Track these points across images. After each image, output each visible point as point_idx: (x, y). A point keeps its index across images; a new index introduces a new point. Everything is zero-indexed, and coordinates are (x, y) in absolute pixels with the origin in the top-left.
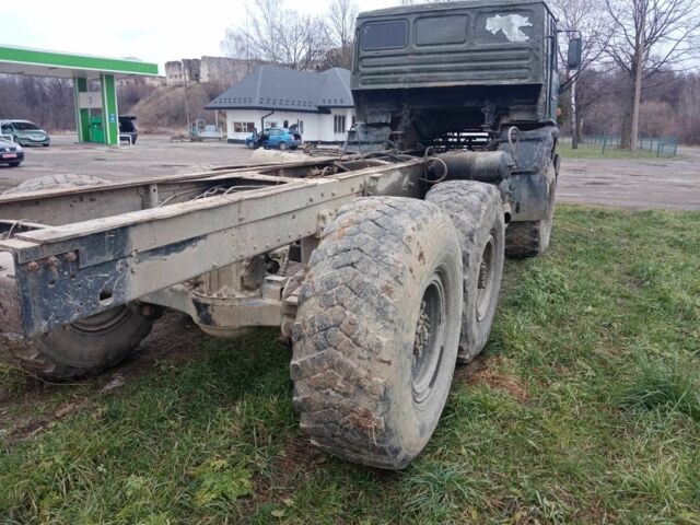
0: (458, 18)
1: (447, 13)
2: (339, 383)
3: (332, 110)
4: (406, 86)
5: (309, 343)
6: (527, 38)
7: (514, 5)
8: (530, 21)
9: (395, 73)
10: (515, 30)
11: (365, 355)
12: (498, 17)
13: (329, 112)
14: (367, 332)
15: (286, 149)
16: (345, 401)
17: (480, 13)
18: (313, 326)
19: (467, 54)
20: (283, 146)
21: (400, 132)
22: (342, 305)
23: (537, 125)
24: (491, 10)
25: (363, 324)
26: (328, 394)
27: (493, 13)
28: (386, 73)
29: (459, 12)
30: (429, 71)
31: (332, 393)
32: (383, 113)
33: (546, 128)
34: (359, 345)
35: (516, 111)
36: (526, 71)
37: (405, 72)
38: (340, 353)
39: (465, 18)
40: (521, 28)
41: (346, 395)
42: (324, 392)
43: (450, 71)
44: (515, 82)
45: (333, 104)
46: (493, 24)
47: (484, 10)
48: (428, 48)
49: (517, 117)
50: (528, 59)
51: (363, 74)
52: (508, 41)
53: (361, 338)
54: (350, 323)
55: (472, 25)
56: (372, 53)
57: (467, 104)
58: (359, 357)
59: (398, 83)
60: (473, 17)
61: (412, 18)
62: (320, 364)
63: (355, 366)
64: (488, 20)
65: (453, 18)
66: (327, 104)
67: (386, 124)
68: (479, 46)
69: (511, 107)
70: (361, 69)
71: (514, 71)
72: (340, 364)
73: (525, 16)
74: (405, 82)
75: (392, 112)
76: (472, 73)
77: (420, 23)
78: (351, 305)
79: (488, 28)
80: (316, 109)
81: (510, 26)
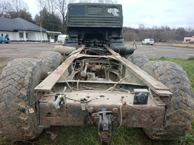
0: (100, 8)
1: (97, 6)
2: (183, 119)
3: (18, 31)
4: (85, 26)
5: (172, 108)
6: (119, 15)
7: (115, 6)
8: (119, 11)
9: (81, 22)
10: (115, 13)
11: (190, 109)
12: (111, 9)
13: (17, 32)
14: (191, 102)
15: (4, 43)
16: (183, 124)
17: (106, 7)
18: (173, 103)
19: (103, 18)
20: (3, 42)
21: (82, 40)
22: (181, 95)
23: (119, 38)
24: (109, 7)
25: (189, 100)
26: (178, 122)
27: (110, 8)
28: (79, 22)
29: (100, 6)
30: (92, 22)
31: (180, 122)
32: (76, 34)
33: (121, 39)
34: (189, 106)
35: (114, 34)
36: (118, 24)
37: (85, 22)
38: (183, 110)
39: (102, 8)
40: (117, 12)
41: (184, 122)
42: (177, 122)
43: (98, 23)
44: (116, 27)
45: (19, 29)
46: (110, 11)
47: (107, 6)
48: (91, 16)
49: (114, 36)
50: (119, 21)
51: (71, 22)
52: (114, 15)
53: (189, 104)
54: (185, 100)
55: (104, 10)
56: (74, 16)
57: (100, 32)
58: (189, 110)
59: (83, 25)
60: (104, 8)
61: (86, 7)
62: (177, 114)
63: (188, 113)
64: (108, 9)
65: (98, 8)
66: (17, 29)
67: (77, 37)
68: (106, 16)
69: (112, 33)
70: (70, 20)
71: (116, 24)
72: (184, 113)
73: (118, 9)
74: (85, 25)
75: (78, 34)
76: (104, 24)
77: (89, 8)
78: (184, 95)
79: (108, 11)
80: (13, 30)
81: (114, 12)
